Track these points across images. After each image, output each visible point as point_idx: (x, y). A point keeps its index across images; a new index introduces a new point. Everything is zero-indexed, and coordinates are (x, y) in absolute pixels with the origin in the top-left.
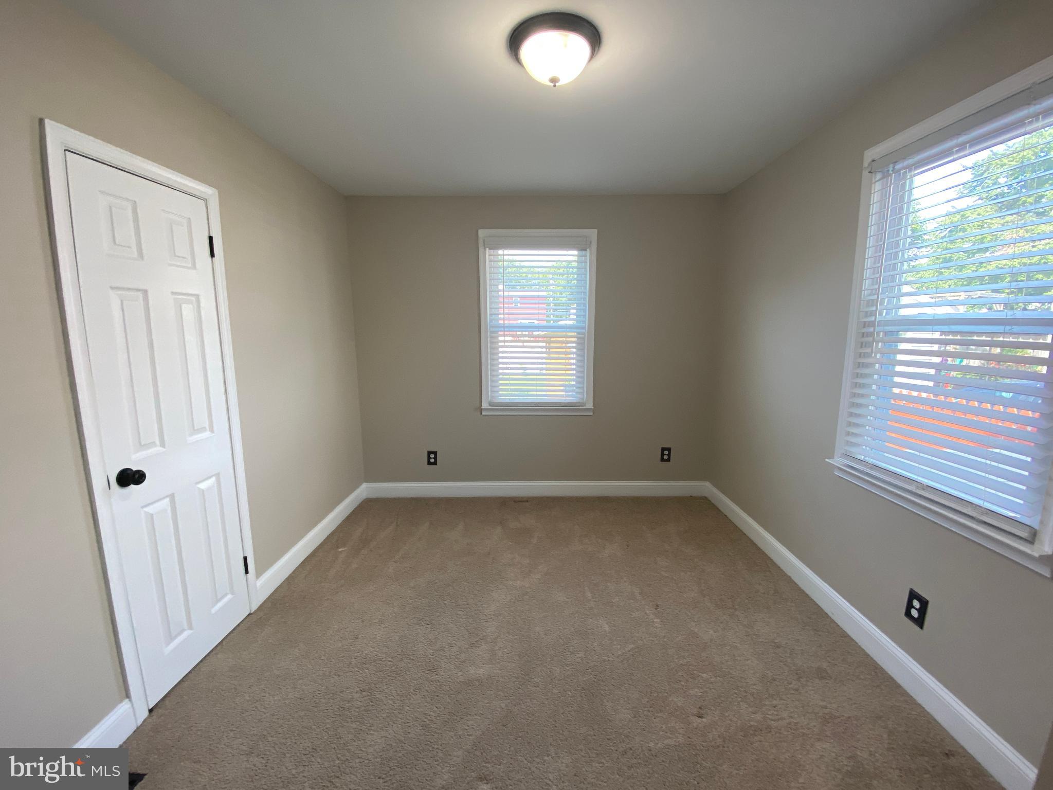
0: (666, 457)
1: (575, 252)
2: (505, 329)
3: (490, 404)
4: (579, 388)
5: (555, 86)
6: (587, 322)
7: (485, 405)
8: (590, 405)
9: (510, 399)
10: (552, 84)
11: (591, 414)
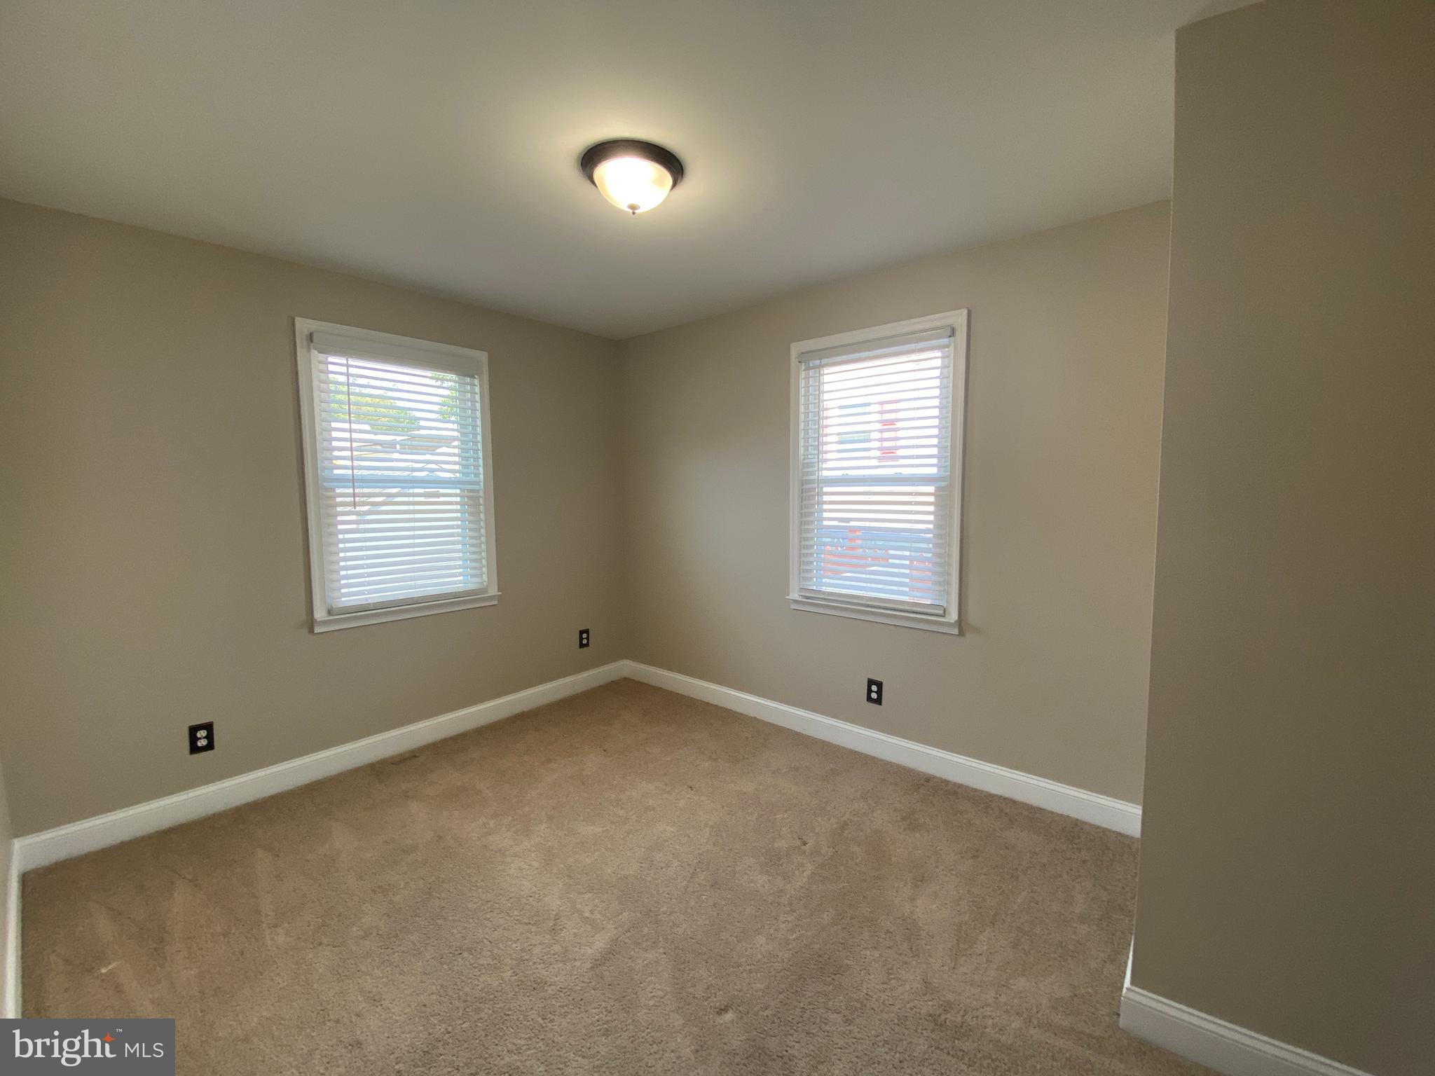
0: (585, 642)
1: (454, 377)
2: (355, 484)
3: (330, 612)
4: (475, 568)
5: (634, 213)
6: (480, 474)
7: (320, 614)
8: (494, 591)
9: (367, 599)
10: (631, 211)
11: (496, 603)
